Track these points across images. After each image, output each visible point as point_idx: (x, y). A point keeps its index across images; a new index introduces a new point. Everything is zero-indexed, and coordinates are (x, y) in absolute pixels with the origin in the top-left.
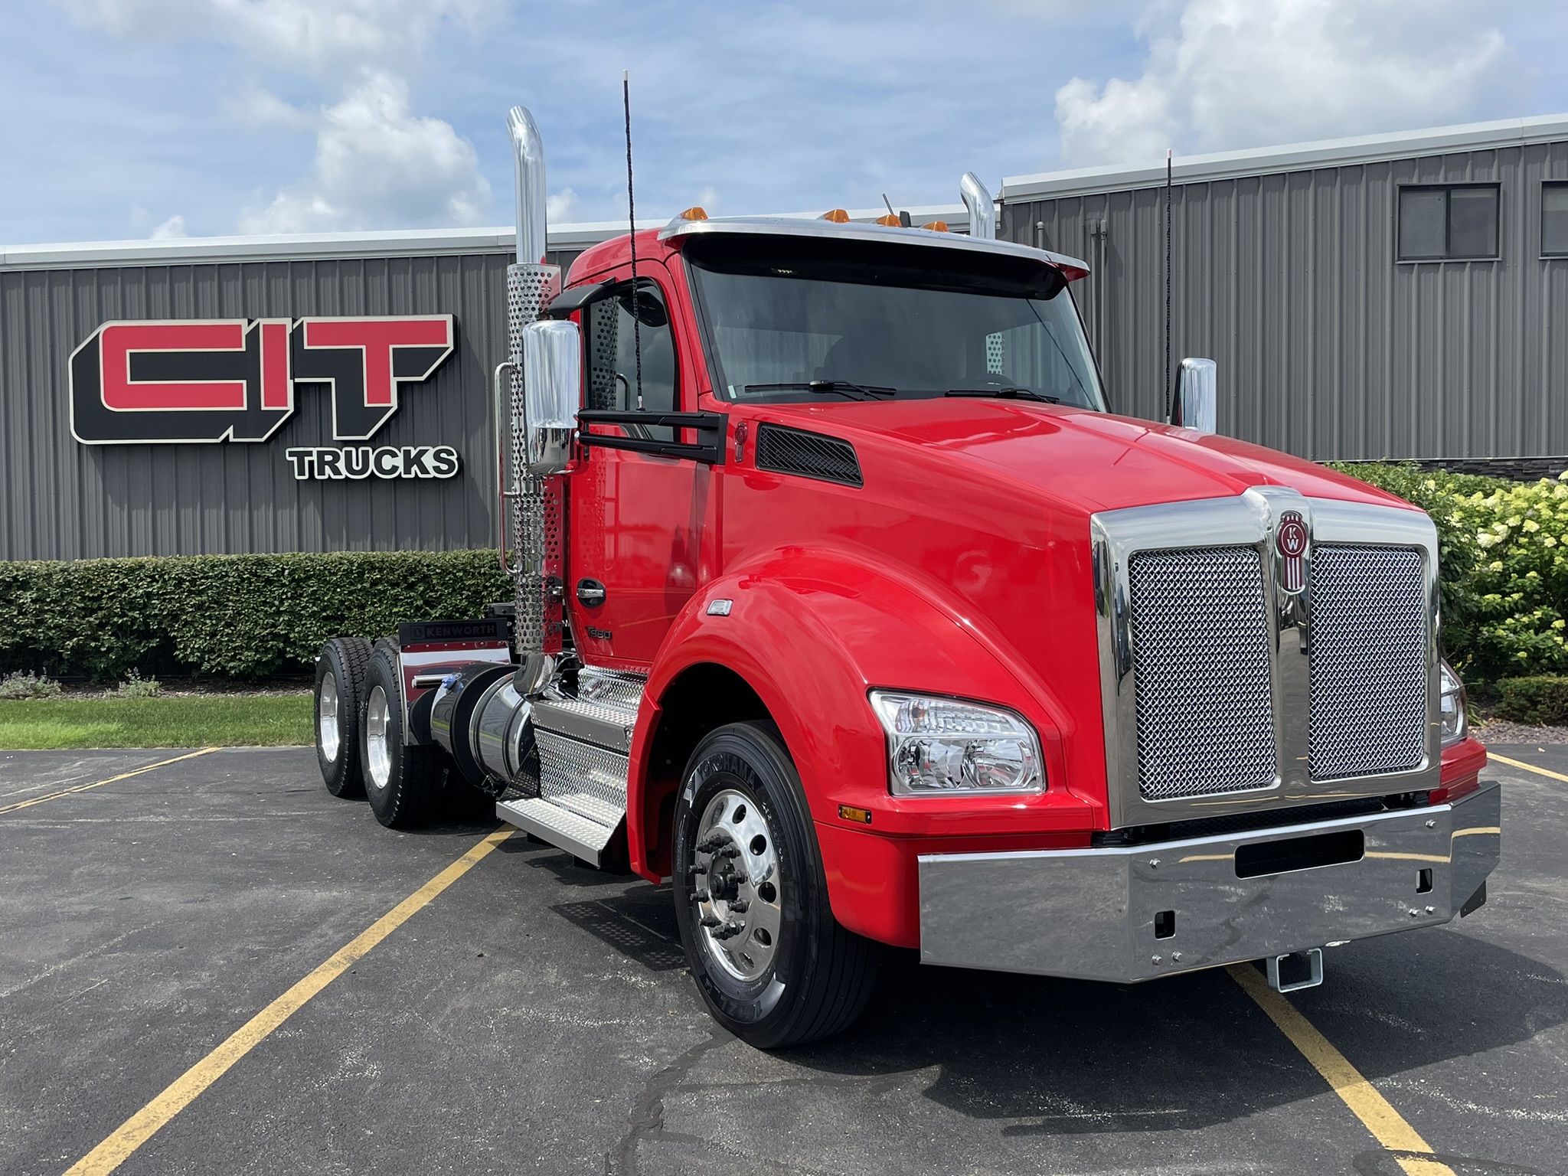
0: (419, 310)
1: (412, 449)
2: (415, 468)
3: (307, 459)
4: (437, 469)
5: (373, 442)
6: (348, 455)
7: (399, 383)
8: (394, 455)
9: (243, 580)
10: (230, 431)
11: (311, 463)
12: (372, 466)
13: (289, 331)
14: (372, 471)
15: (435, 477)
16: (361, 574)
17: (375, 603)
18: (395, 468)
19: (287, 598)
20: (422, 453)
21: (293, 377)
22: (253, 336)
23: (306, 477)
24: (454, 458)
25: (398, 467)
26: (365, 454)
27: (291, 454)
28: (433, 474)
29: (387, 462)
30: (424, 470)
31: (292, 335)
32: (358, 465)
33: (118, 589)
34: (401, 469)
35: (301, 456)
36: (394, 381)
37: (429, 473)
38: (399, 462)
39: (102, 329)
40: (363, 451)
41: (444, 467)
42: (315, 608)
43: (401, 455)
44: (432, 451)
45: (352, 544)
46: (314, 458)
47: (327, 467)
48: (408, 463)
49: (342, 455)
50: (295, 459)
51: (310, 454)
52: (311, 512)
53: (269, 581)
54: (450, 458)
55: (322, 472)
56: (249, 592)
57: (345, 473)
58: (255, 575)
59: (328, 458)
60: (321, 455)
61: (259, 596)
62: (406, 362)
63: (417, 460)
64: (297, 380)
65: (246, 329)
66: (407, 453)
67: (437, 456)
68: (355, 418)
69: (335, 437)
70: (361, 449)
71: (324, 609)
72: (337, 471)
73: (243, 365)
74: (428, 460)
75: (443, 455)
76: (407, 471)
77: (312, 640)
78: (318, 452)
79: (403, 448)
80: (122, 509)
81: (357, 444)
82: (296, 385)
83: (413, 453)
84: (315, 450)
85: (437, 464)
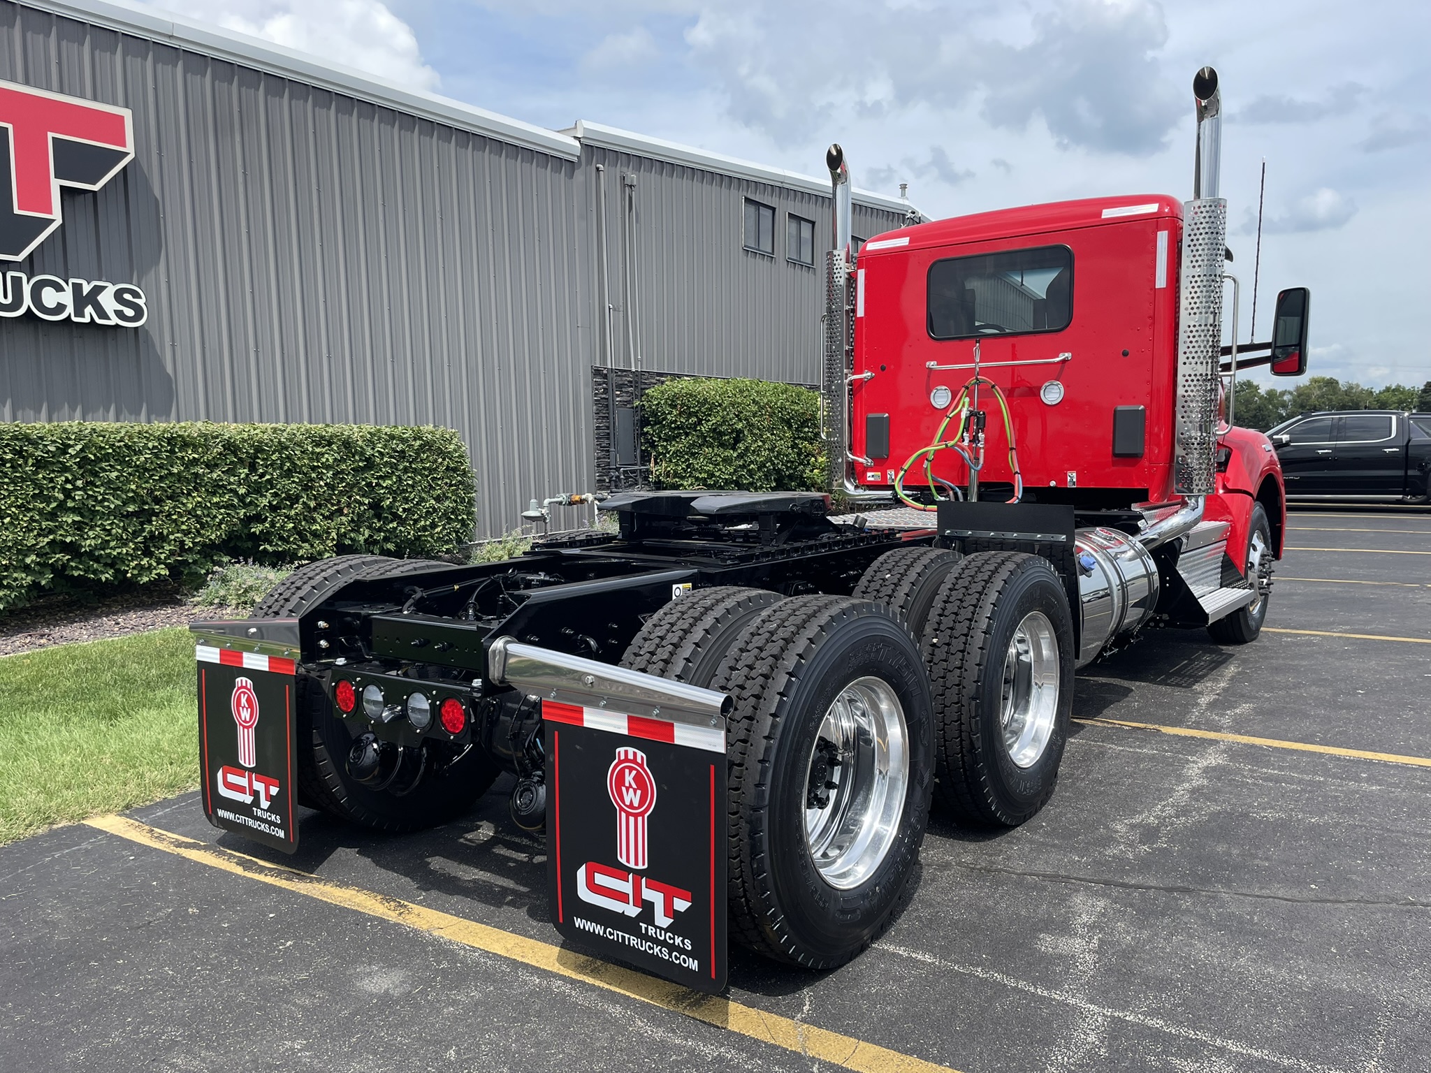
2: (89, 310)
4: (119, 314)
5: (30, 266)
7: (63, 188)
8: (59, 288)
12: (27, 301)
14: (28, 308)
15: (117, 326)
18: (60, 308)
20: (99, 290)
24: (141, 302)
25: (65, 306)
26: (17, 282)
28: (114, 320)
29: (50, 297)
30: (102, 314)
32: (6, 297)
34: (70, 310)
36: (55, 184)
37: (109, 319)
38: (67, 298)
40: (13, 278)
41: (129, 312)
43: (69, 290)
44: (111, 289)
48: (81, 301)
54: (136, 301)
62: (75, 160)
63: (92, 298)
66: (77, 288)
67: (118, 296)
70: (9, 274)
74: (107, 300)
75: (127, 296)
76: (79, 312)
79: (71, 281)
83: (86, 289)
85: (120, 307)
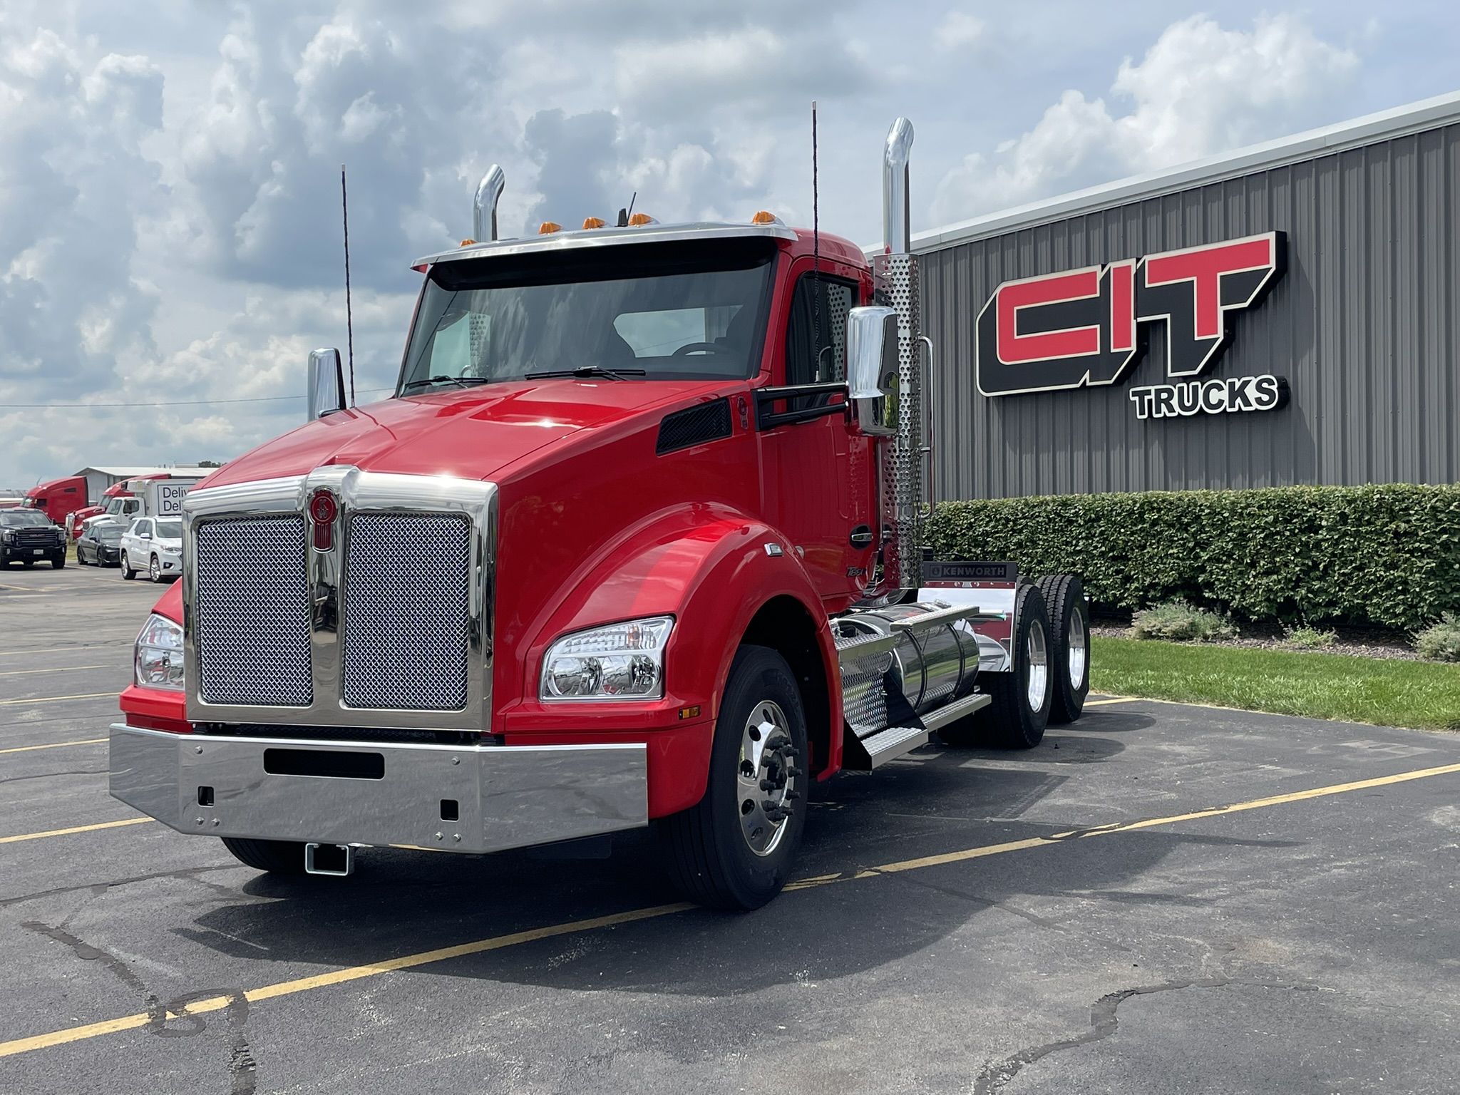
0: (1252, 231)
1: (1236, 380)
2: (1239, 401)
3: (1147, 398)
4: (1259, 401)
5: (1201, 377)
6: (1181, 389)
7: (1225, 312)
8: (1220, 388)
9: (1050, 520)
10: (1087, 375)
11: (1150, 401)
12: (1201, 402)
13: (1133, 271)
14: (1201, 407)
16: (1141, 514)
17: (1154, 544)
18: (1221, 402)
19: (1082, 538)
20: (1246, 384)
21: (1135, 318)
22: (1106, 278)
23: (1146, 416)
24: (1275, 388)
25: (1223, 401)
26: (1195, 388)
27: (1135, 394)
28: (1255, 406)
29: (1214, 396)
30: (1247, 403)
31: (1136, 275)
32: (1188, 401)
33: (967, 527)
34: (1226, 403)
35: (1141, 395)
37: (1251, 406)
38: (1224, 395)
39: (998, 291)
40: (1193, 386)
41: (1265, 398)
42: (1103, 549)
43: (1226, 388)
44: (1254, 381)
45: (1190, 482)
46: (1152, 397)
47: (1163, 405)
48: (1235, 394)
49: (1176, 391)
50: (1136, 399)
51: (1149, 392)
52: (1156, 450)
53: (1070, 522)
54: (1271, 387)
55: (1158, 411)
56: (1054, 531)
57: (1177, 409)
58: (1059, 515)
59: (1164, 396)
60: (1158, 392)
61: (1062, 536)
62: (1233, 288)
63: (1241, 392)
64: (1140, 320)
65: (1100, 275)
66: (1232, 385)
67: (1259, 388)
68: (1187, 352)
69: (1170, 374)
70: (1191, 385)
71: (1112, 550)
72: (1171, 409)
73: (1094, 311)
74: (1251, 392)
75: (1265, 385)
76: (1232, 405)
77: (1102, 580)
78: (1156, 390)
79: (1228, 381)
80: (1015, 453)
81: (1187, 379)
82: (1138, 324)
83: (1237, 385)
84: (1153, 388)
85: (1259, 395)
